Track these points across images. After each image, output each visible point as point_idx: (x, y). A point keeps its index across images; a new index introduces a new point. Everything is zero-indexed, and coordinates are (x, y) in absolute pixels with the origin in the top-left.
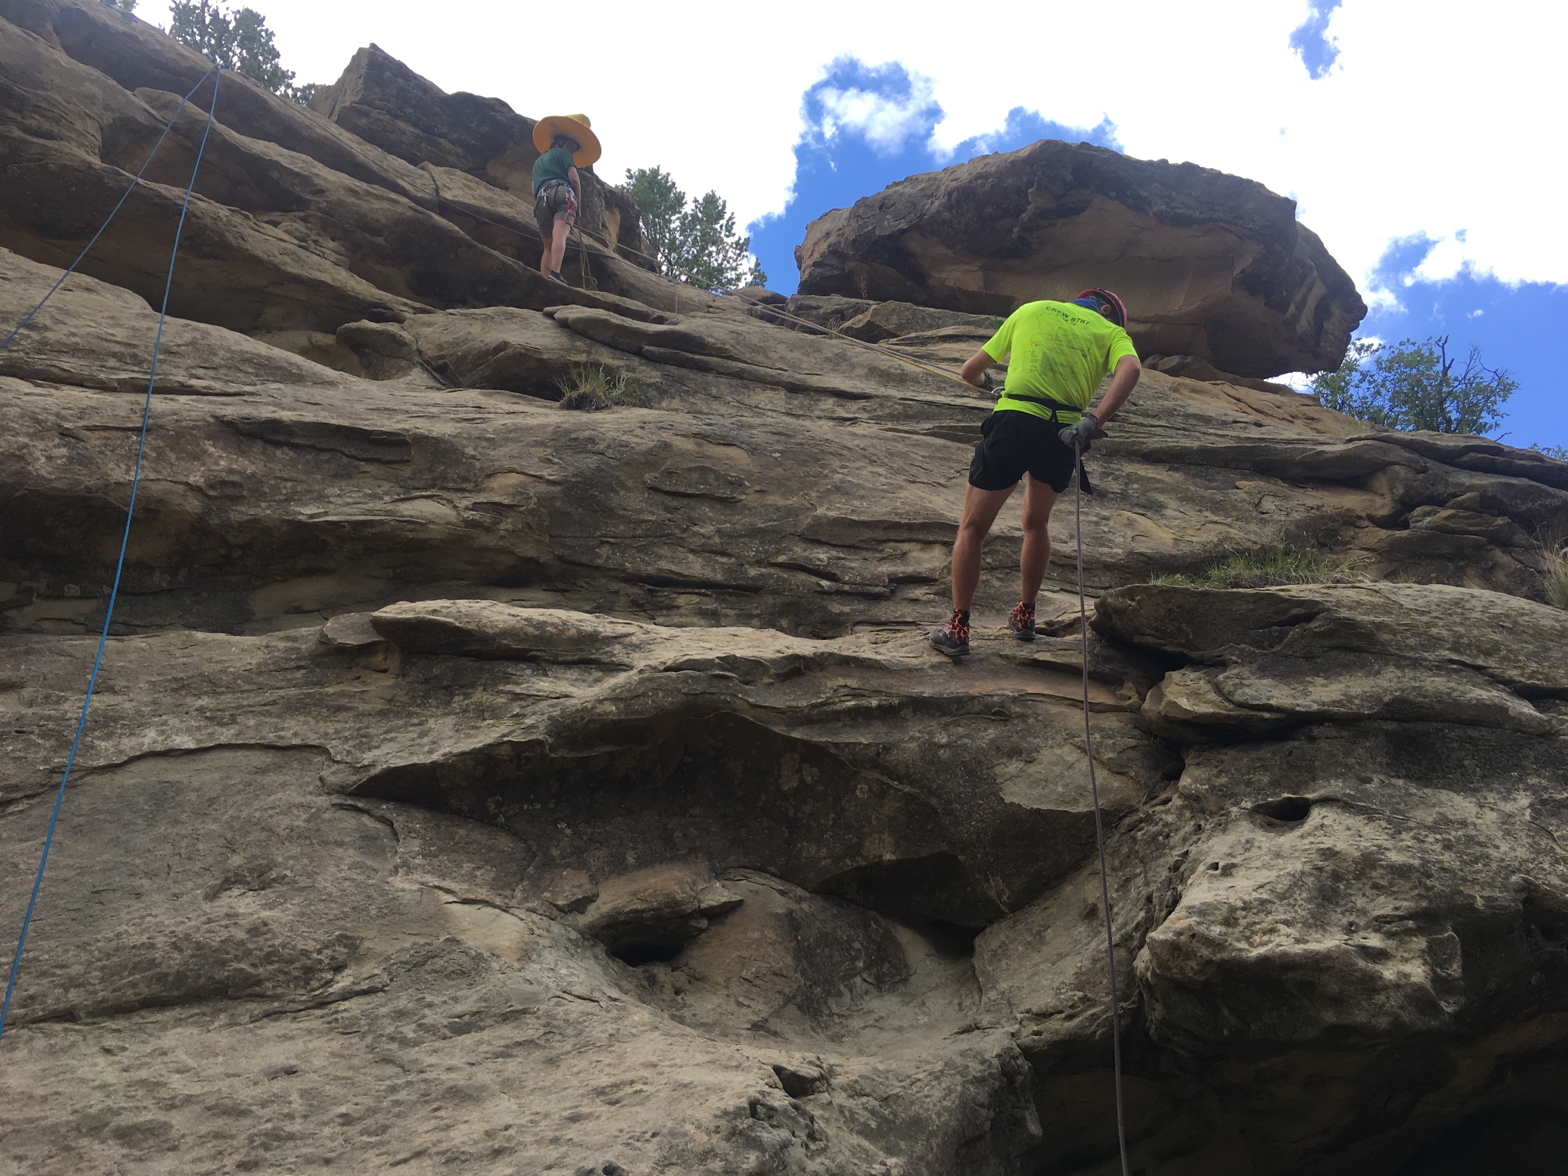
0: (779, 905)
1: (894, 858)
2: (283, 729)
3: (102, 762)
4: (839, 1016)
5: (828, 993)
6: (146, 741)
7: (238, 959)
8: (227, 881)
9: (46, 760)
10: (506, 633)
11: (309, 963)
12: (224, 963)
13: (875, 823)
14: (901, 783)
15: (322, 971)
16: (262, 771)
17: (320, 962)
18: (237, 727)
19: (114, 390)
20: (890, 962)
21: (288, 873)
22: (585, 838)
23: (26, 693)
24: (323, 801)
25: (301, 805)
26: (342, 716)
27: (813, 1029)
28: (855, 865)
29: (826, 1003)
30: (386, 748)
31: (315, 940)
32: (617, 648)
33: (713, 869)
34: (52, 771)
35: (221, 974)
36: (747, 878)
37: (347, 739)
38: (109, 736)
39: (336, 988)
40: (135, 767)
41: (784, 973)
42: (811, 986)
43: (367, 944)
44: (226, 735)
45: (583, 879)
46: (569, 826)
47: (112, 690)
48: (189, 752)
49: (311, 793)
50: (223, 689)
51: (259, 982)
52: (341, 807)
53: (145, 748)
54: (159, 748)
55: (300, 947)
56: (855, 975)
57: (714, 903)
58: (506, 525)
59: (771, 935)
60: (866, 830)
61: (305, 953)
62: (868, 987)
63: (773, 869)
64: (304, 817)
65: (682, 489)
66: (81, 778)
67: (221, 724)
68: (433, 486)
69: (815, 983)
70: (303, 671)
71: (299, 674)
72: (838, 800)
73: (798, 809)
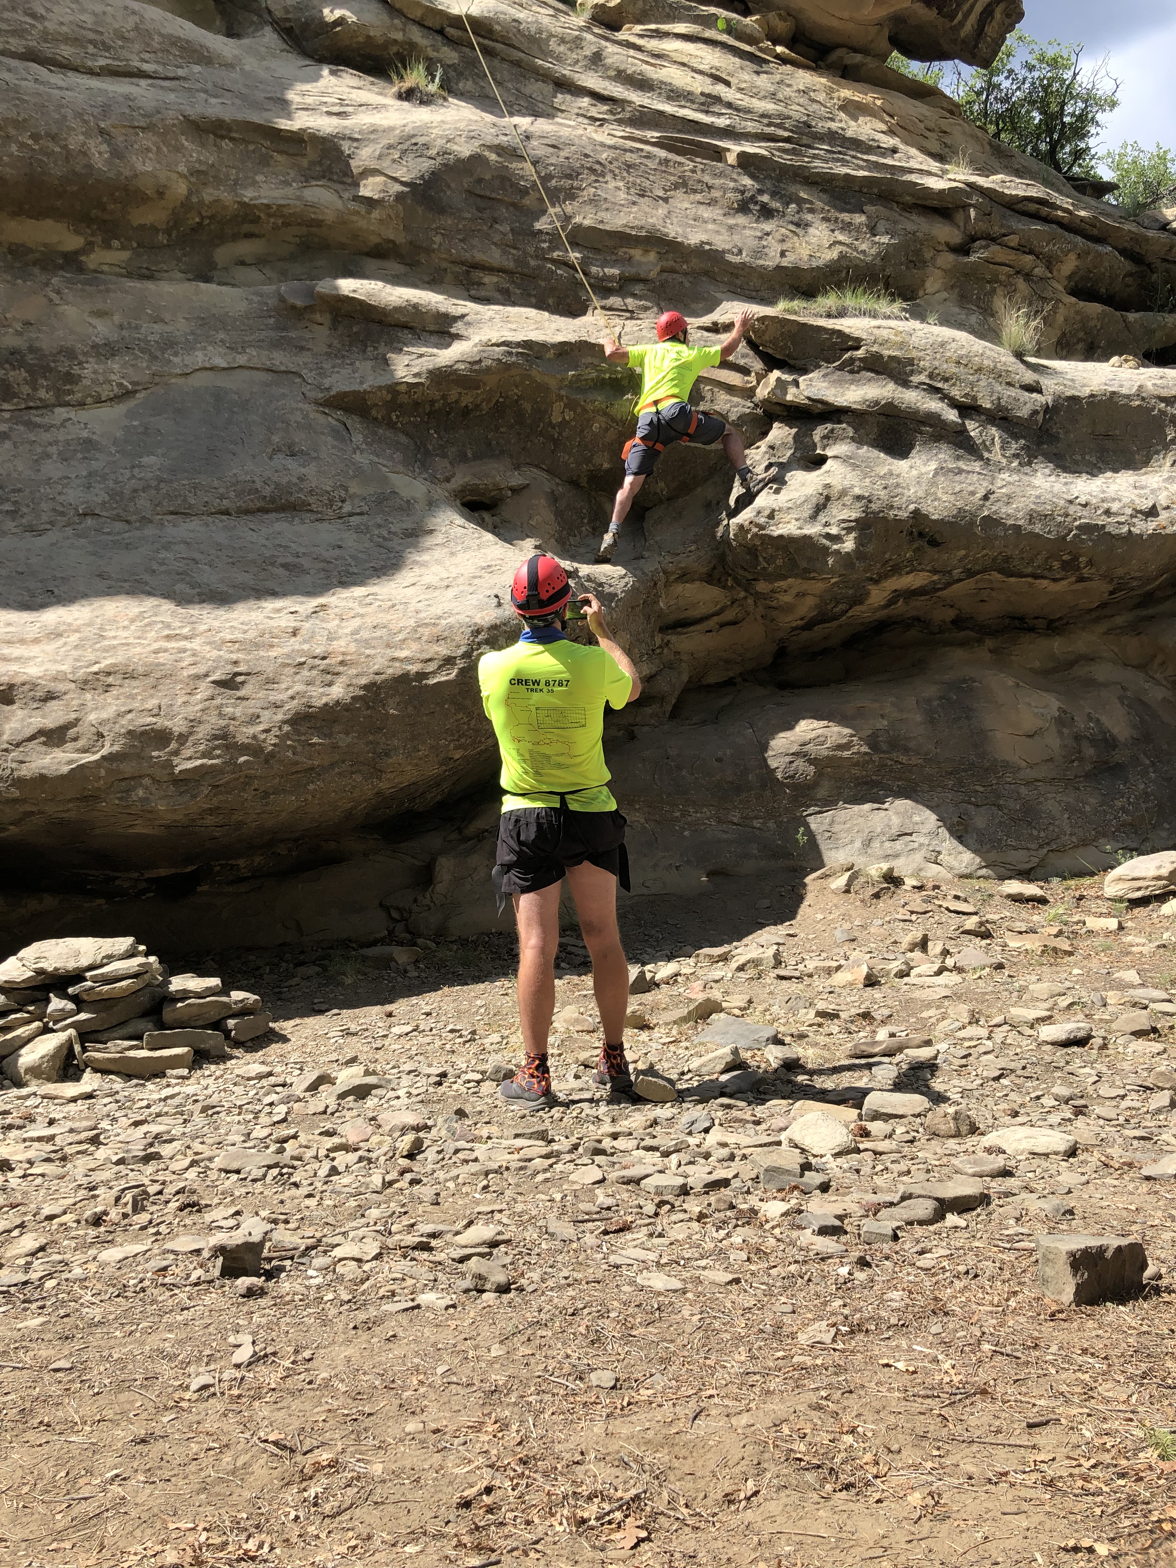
0: (547, 486)
1: (609, 466)
2: (273, 359)
3: (176, 371)
4: (575, 545)
5: (571, 535)
6: (198, 359)
7: (297, 492)
8: (275, 450)
9: (148, 368)
10: (398, 309)
11: (329, 497)
12: (291, 493)
13: (601, 445)
14: (618, 424)
15: (337, 501)
16: (269, 385)
18: (247, 355)
19: (98, 75)
21: (304, 449)
22: (445, 440)
24: (307, 408)
25: (298, 409)
26: (305, 353)
27: (562, 550)
28: (588, 468)
29: (568, 539)
30: (335, 377)
31: (329, 486)
32: (460, 324)
33: (513, 465)
34: (153, 374)
35: (291, 499)
36: (531, 471)
37: (311, 369)
38: (176, 354)
39: (345, 510)
40: (197, 376)
41: (550, 522)
42: (562, 530)
43: (353, 490)
44: (242, 360)
45: (446, 463)
46: (436, 433)
47: (164, 321)
48: (224, 369)
49: (300, 402)
50: (231, 327)
51: (309, 504)
52: (317, 411)
53: (198, 364)
54: (208, 365)
55: (322, 488)
56: (583, 526)
57: (515, 483)
58: (376, 214)
59: (544, 502)
60: (596, 449)
61: (326, 492)
63: (542, 466)
64: (301, 416)
65: (488, 194)
66: (171, 380)
67: (237, 353)
68: (324, 177)
69: (564, 529)
70: (274, 319)
71: (272, 321)
72: (582, 431)
73: (560, 434)
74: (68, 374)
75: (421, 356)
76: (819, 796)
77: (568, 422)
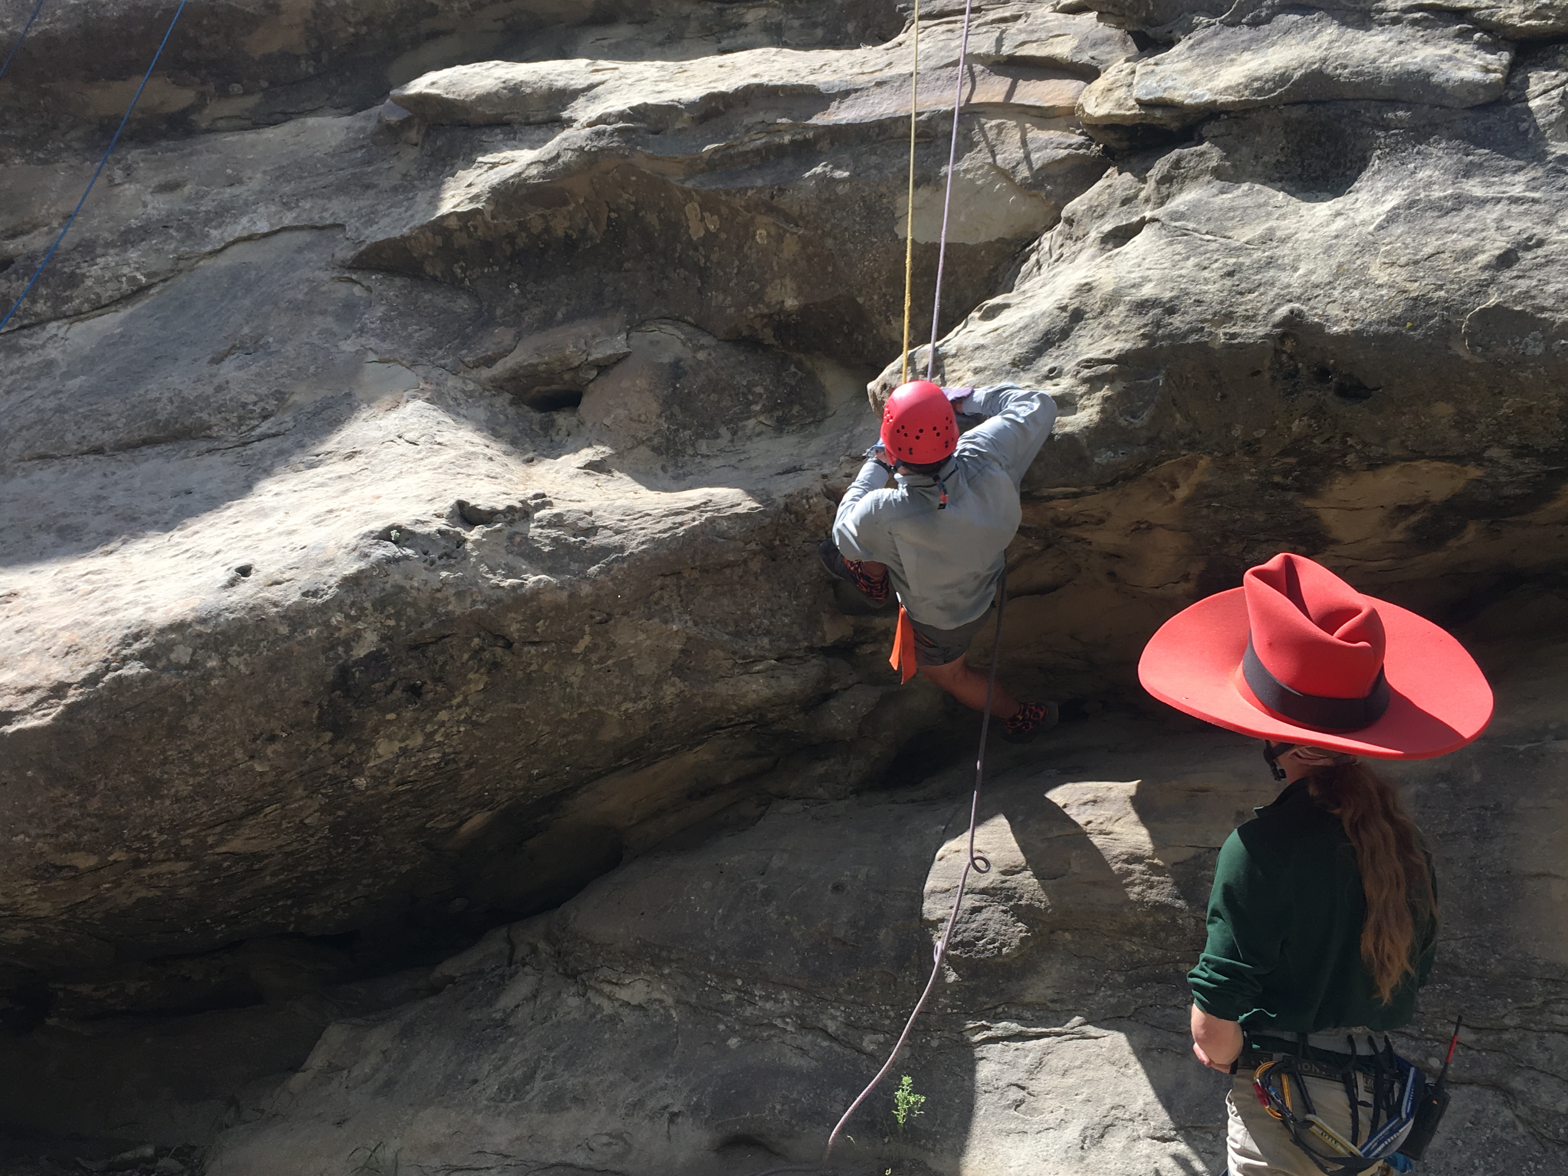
0: (672, 354)
1: (796, 303)
2: (326, 210)
3: (209, 248)
4: (703, 456)
5: (700, 436)
6: (240, 227)
7: (201, 410)
8: (234, 347)
9: (175, 251)
11: (241, 412)
12: (192, 413)
13: (776, 268)
14: (797, 225)
15: (250, 419)
16: (300, 250)
17: (252, 412)
18: (297, 210)
20: (801, 405)
21: (271, 340)
22: (529, 296)
23: (187, 189)
24: (324, 276)
25: (308, 280)
27: (664, 468)
28: (758, 312)
29: (693, 445)
30: (381, 223)
31: (256, 395)
32: (578, 102)
33: (628, 322)
34: (179, 259)
35: (188, 421)
36: (660, 329)
37: (362, 216)
38: (219, 226)
39: (258, 431)
40: (228, 252)
41: (643, 418)
42: (677, 430)
43: (295, 398)
44: (288, 219)
45: (509, 336)
46: (518, 287)
47: (240, 182)
48: (265, 235)
49: (320, 268)
50: (306, 174)
51: (210, 428)
52: (340, 280)
53: (237, 235)
54: (245, 234)
55: (243, 400)
56: (749, 418)
57: (600, 356)
59: (642, 383)
60: (767, 276)
61: (244, 405)
62: (764, 428)
63: (689, 319)
64: (306, 290)
66: (197, 262)
67: (290, 209)
69: (685, 428)
70: (364, 150)
71: (359, 154)
72: (740, 247)
73: (707, 258)
74: (73, 274)
75: (494, 165)
76: (1029, 998)
77: (715, 235)
